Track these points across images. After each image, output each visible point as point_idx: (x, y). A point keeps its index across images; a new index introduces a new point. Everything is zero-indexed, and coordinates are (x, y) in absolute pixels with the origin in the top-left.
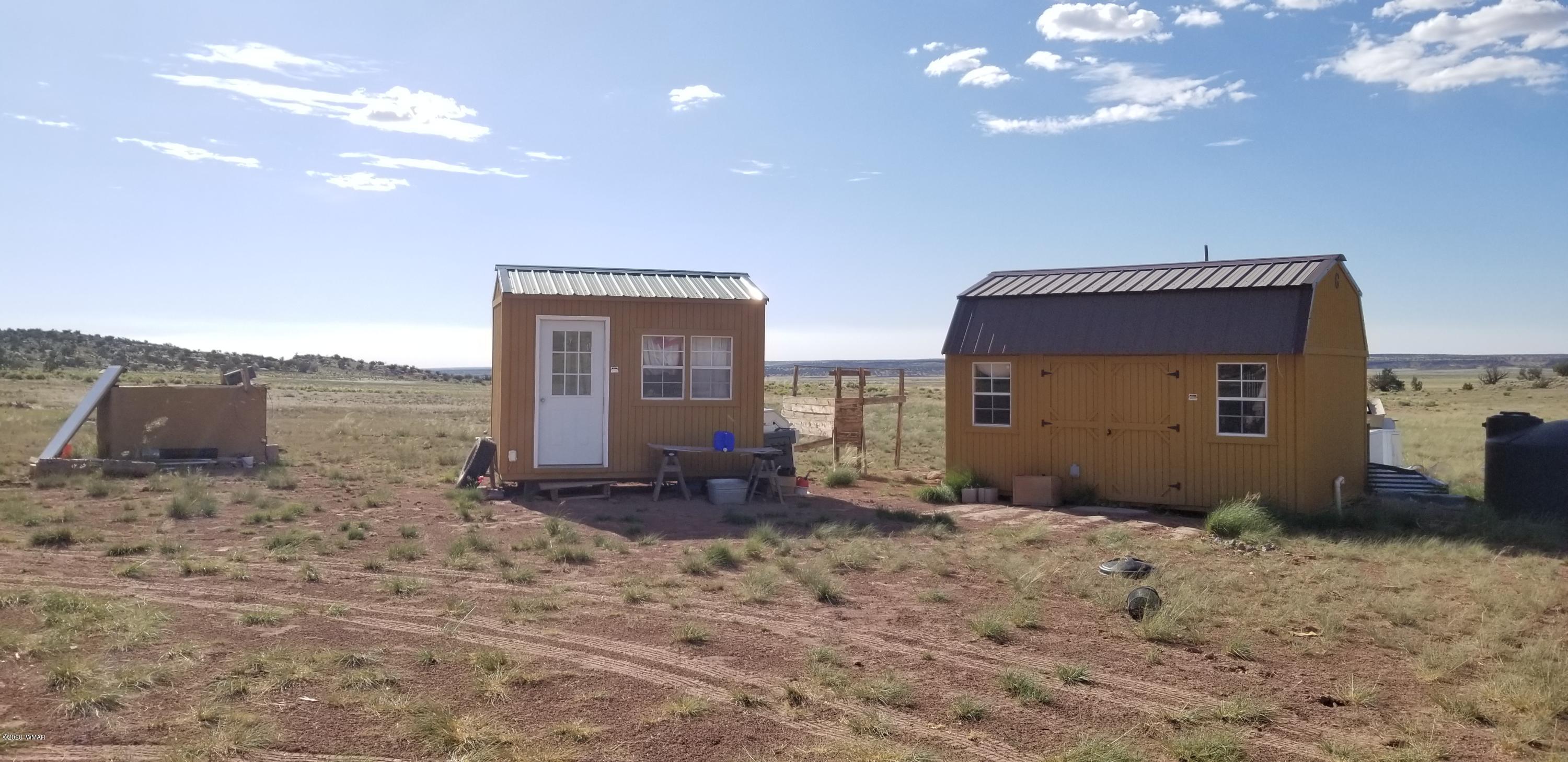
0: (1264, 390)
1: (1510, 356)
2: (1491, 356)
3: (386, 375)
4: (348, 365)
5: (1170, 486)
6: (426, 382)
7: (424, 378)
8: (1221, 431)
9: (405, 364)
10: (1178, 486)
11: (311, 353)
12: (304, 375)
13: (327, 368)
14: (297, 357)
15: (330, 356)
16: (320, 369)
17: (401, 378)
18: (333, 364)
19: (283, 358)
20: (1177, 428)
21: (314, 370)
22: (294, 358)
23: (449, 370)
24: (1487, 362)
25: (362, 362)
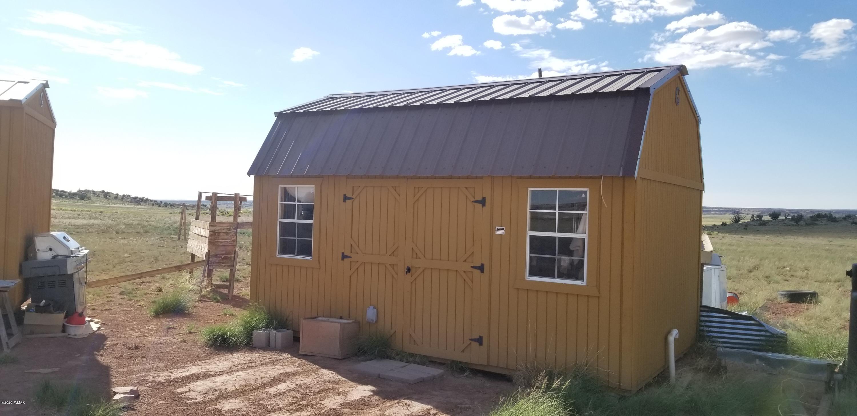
0: (584, 224)
1: (742, 209)
2: (733, 208)
3: (131, 203)
4: (109, 196)
5: (471, 340)
6: (154, 207)
7: (153, 205)
8: (531, 274)
9: (143, 197)
10: (480, 341)
11: (88, 189)
12: (82, 201)
13: (96, 198)
14: (80, 191)
15: (99, 190)
16: (93, 198)
17: (139, 204)
18: (100, 196)
19: (71, 191)
20: (481, 268)
21: (89, 198)
22: (78, 191)
23: (169, 201)
24: (730, 211)
25: (117, 195)
